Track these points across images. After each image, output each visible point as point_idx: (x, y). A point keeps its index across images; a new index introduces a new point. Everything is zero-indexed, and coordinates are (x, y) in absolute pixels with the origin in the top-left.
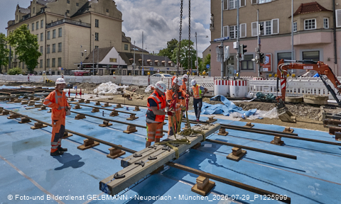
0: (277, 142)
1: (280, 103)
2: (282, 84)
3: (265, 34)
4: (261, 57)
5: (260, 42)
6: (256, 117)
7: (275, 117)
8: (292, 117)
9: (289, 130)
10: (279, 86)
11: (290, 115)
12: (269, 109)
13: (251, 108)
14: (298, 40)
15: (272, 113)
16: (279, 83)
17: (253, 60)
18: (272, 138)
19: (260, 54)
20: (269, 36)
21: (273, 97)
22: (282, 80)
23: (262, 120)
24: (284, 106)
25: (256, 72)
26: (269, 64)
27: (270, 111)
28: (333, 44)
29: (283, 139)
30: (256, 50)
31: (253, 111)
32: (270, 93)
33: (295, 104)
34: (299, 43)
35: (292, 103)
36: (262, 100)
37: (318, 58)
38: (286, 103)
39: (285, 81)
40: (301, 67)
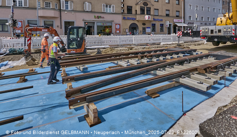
0: (22, 81)
1: (27, 54)
2: (28, 41)
3: (18, 6)
4: (15, 22)
5: (13, 11)
6: (7, 67)
7: (23, 64)
8: (36, 62)
9: (32, 70)
10: (26, 42)
11: (34, 60)
12: (19, 59)
13: (3, 61)
14: (41, 13)
15: (22, 61)
16: (26, 41)
17: (7, 24)
18: (18, 79)
19: (13, 20)
20: (21, 7)
21: (23, 50)
22: (28, 38)
23: (13, 68)
24: (30, 55)
25: (11, 33)
26: (22, 27)
27: (20, 61)
28: (59, 18)
29: (26, 78)
30: (10, 17)
31: (5, 63)
32: (21, 48)
33: (38, 53)
34: (42, 15)
35: (36, 53)
36: (14, 53)
37: (52, 25)
38: (32, 53)
39: (30, 39)
40: (41, 30)
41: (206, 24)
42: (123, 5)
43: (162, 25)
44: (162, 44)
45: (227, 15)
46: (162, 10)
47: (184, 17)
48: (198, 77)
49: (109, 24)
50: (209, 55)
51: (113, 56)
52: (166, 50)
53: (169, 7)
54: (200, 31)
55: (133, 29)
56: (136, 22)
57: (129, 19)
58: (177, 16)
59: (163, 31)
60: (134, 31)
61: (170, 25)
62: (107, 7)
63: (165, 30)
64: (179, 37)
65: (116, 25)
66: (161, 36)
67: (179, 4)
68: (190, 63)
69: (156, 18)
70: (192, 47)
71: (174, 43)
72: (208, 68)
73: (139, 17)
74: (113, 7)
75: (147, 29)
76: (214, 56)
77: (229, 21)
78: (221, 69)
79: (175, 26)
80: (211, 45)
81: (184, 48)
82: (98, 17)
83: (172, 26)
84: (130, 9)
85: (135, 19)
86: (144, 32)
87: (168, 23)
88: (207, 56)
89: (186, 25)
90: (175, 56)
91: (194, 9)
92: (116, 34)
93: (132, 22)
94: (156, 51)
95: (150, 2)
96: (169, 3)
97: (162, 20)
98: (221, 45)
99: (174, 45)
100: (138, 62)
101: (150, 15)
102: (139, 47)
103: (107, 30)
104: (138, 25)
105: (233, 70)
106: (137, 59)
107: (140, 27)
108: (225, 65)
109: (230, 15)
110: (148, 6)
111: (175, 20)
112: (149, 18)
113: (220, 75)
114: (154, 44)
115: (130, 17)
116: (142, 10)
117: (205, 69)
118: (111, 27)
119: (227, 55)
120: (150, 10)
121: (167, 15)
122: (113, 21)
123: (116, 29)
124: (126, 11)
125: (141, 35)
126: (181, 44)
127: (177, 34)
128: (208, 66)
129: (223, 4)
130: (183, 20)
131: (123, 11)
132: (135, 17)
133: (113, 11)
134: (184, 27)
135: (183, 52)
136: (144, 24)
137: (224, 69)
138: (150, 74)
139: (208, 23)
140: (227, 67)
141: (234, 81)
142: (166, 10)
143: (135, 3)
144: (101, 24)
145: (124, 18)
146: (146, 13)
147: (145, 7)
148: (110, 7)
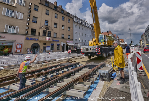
41: (84, 44)
42: (28, 28)
43: (58, 45)
44: (57, 60)
45: (93, 39)
46: (59, 34)
47: (73, 40)
48: (79, 86)
49: (9, 44)
50: (86, 66)
51: (5, 80)
52: (59, 65)
53: (64, 32)
54: (81, 49)
55: (34, 49)
56: (38, 42)
57: (31, 39)
58: (69, 39)
59: (59, 49)
60: (36, 50)
61: (64, 45)
62: (10, 27)
63: (61, 48)
64: (69, 54)
65: (17, 44)
66: (57, 54)
67: (70, 31)
68: (74, 74)
69: (55, 39)
70: (77, 61)
71: (66, 58)
72: (85, 77)
73: (41, 39)
74: (17, 28)
75: (47, 48)
76: (88, 66)
77: (94, 43)
78: (91, 76)
79: (67, 45)
80: (87, 59)
81: (72, 62)
83: (65, 45)
84: (33, 31)
85: (37, 40)
86: (44, 50)
87: (63, 43)
88: (84, 67)
89: (74, 45)
90: (65, 70)
91: (78, 34)
92: (16, 53)
93: (34, 42)
94: (51, 68)
95: (51, 27)
96: (64, 29)
97: (59, 41)
98: (92, 58)
99: (66, 60)
100: (34, 82)
101: (50, 37)
102: (37, 65)
103: (6, 50)
104: (40, 45)
105: (97, 75)
106: (32, 79)
107: (41, 46)
108: (93, 73)
109: (95, 39)
110: (49, 30)
111: (67, 41)
112: (49, 39)
113: (91, 82)
114: (51, 61)
115: (33, 38)
116: (44, 33)
117: (83, 79)
118: (11, 46)
119: (94, 65)
120: (50, 33)
121: (63, 38)
122: (15, 41)
123: (17, 48)
124: (30, 33)
125: (41, 53)
126: (71, 58)
127: (68, 52)
128: (85, 75)
129: (92, 33)
130: (72, 41)
131: (28, 32)
132: (37, 38)
133: (17, 31)
134: (73, 46)
135: (71, 66)
136: (45, 44)
137: (93, 76)
138: (43, 93)
139: (85, 44)
140: (94, 74)
141: (98, 83)
142: (62, 34)
143: (39, 27)
145: (27, 39)
146: (47, 35)
147: (47, 31)
148: (14, 28)
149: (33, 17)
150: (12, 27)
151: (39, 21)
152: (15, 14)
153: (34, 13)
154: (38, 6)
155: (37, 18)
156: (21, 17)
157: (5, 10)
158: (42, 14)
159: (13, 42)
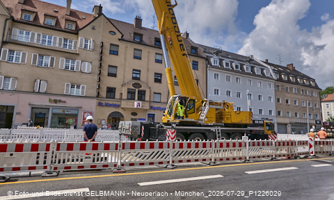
49: (73, 112)
56: (121, 111)
57: (107, 105)
62: (73, 86)
65: (85, 113)
69: (156, 105)
73: (124, 104)
74: (83, 88)
82: (55, 101)
84: (111, 91)
85: (119, 106)
93: (113, 110)
95: (144, 83)
101: (144, 100)
103: (69, 121)
104: (124, 115)
107: (128, 118)
110: (141, 89)
112: (139, 105)
115: (111, 103)
116: (131, 94)
118: (75, 116)
120: (145, 94)
122: (81, 107)
123: (84, 119)
124: (104, 94)
129: (277, 90)
132: (118, 103)
133: (83, 93)
136: (134, 114)
143: (122, 84)
144: (60, 111)
145: (100, 104)
146: (136, 98)
147: (137, 90)
148: (78, 87)
149: (109, 66)
150: (76, 86)
151: (120, 72)
152: (77, 66)
153: (110, 60)
154: (118, 46)
155: (116, 67)
156: (88, 69)
157: (62, 61)
158: (125, 59)
159: (78, 108)
